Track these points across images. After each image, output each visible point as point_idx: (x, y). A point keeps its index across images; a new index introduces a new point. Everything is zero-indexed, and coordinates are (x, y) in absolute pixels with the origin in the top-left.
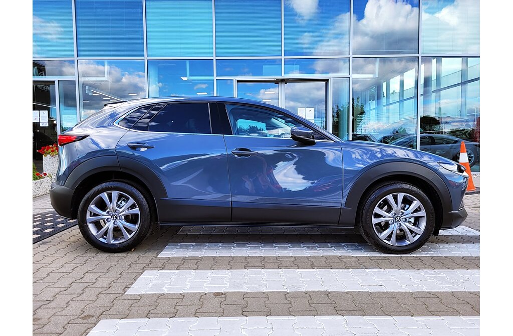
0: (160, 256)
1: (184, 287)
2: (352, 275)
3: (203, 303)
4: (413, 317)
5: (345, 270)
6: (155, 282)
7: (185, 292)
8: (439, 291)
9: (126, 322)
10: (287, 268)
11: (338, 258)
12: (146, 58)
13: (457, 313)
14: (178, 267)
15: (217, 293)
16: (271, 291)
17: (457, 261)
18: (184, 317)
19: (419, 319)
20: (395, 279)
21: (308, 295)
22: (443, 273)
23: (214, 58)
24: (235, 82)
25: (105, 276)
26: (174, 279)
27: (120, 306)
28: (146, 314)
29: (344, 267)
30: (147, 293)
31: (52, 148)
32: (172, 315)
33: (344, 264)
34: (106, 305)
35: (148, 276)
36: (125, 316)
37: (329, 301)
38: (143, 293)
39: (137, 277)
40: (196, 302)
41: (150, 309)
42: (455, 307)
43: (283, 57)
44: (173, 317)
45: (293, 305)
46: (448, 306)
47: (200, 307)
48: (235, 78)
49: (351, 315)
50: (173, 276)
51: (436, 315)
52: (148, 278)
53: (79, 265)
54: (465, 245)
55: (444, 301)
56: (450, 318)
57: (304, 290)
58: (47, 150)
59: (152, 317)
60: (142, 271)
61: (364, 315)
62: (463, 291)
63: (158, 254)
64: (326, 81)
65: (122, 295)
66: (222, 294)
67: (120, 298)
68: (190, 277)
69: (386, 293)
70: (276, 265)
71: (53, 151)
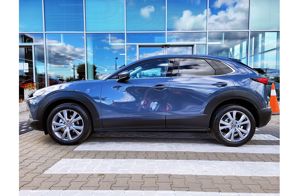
0: (75, 150)
1: (81, 170)
2: (189, 164)
3: (88, 181)
4: (220, 193)
5: (186, 161)
6: (65, 166)
7: (81, 173)
8: (242, 176)
9: (35, 192)
10: (151, 158)
11: (184, 153)
12: (85, 32)
13: (250, 191)
14: (83, 157)
15: (100, 174)
16: (135, 173)
17: (259, 156)
18: (72, 190)
19: (224, 194)
20: (216, 167)
21: (157, 177)
22: (248, 164)
23: (125, 32)
24: (138, 47)
25: (36, 162)
26: (77, 165)
27: (36, 182)
28: (49, 187)
29: (186, 159)
30: (57, 173)
31: (30, 85)
32: (65, 188)
33: (187, 156)
34: (27, 181)
35: (62, 162)
36: (36, 188)
37: (169, 181)
38: (54, 173)
39: (55, 163)
40: (85, 180)
41: (54, 183)
42: (250, 186)
43: (166, 32)
44: (66, 189)
45: (145, 183)
46: (245, 185)
47: (85, 183)
48: (138, 44)
49: (180, 190)
50: (78, 163)
51: (236, 192)
52: (62, 163)
53: (23, 154)
54: (267, 146)
55: (244, 182)
56: (244, 194)
57: (156, 173)
58: (26, 86)
59: (53, 189)
60: (60, 159)
61: (188, 191)
62: (258, 176)
63: (74, 149)
64: (192, 46)
65: (41, 174)
66: (104, 174)
67: (39, 176)
68: (88, 164)
69: (208, 176)
70: (144, 157)
71: (30, 87)
